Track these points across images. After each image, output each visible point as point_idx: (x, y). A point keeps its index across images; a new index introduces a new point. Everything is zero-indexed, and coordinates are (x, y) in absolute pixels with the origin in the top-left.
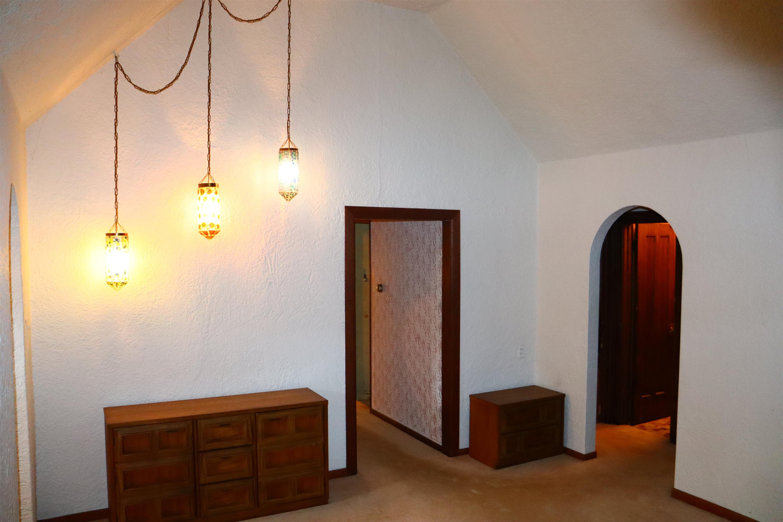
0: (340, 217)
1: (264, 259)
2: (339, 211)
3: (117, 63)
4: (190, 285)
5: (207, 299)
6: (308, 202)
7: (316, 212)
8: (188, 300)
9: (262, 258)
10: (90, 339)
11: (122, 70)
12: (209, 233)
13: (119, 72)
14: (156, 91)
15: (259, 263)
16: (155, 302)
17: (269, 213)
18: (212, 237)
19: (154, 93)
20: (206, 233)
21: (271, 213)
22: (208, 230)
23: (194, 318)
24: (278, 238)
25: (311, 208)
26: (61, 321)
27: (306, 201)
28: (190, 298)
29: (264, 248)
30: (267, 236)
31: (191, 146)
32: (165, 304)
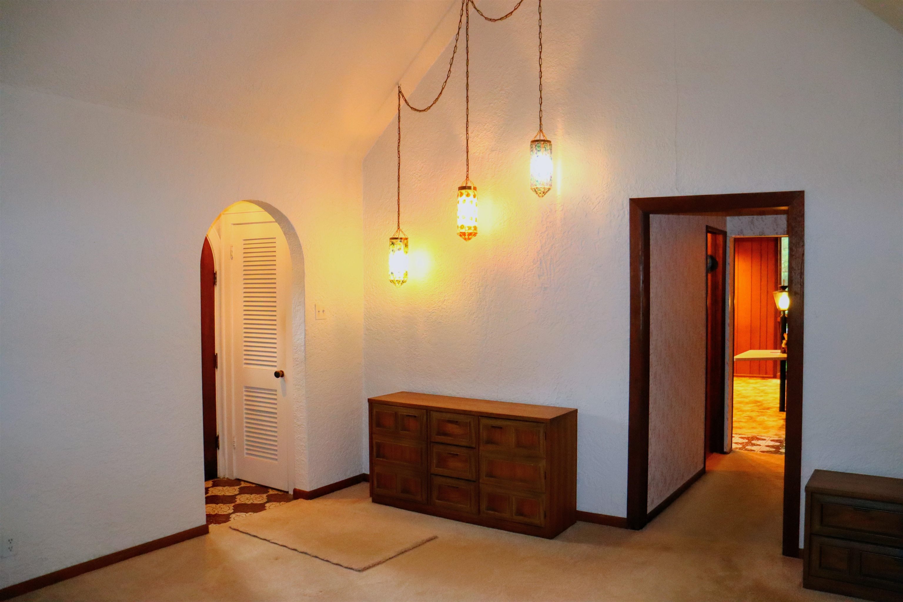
0: (624, 212)
1: (539, 262)
2: (623, 205)
3: (400, 92)
4: (472, 287)
5: (486, 302)
6: (587, 197)
7: (596, 209)
8: (470, 302)
9: (537, 261)
10: (398, 331)
11: (403, 96)
12: (467, 234)
13: (401, 99)
14: (426, 109)
15: (535, 266)
16: (444, 302)
17: (545, 212)
18: (469, 239)
19: (424, 110)
20: (464, 234)
21: (546, 213)
22: (466, 232)
23: (474, 320)
24: (554, 239)
25: (590, 204)
26: (380, 313)
27: (584, 197)
28: (471, 300)
29: (539, 251)
30: (542, 238)
31: (474, 153)
32: (452, 305)
